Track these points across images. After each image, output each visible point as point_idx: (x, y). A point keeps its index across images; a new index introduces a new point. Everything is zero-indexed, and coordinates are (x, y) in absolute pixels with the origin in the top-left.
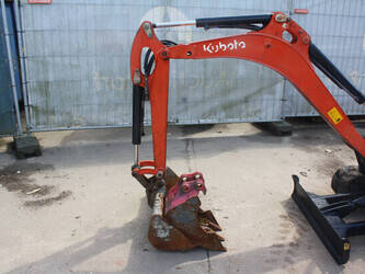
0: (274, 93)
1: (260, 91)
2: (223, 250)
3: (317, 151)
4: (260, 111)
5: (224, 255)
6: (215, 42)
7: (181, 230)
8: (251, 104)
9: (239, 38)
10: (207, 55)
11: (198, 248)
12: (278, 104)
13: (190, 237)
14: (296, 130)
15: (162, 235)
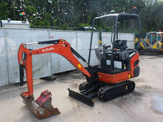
0: (47, 66)
1: (43, 66)
2: (60, 113)
3: (67, 82)
4: (44, 73)
5: (61, 114)
6: (45, 48)
7: (47, 110)
8: (41, 71)
9: (52, 47)
10: (43, 52)
11: (53, 115)
12: (50, 69)
13: (50, 112)
14: (58, 78)
15: (41, 113)
